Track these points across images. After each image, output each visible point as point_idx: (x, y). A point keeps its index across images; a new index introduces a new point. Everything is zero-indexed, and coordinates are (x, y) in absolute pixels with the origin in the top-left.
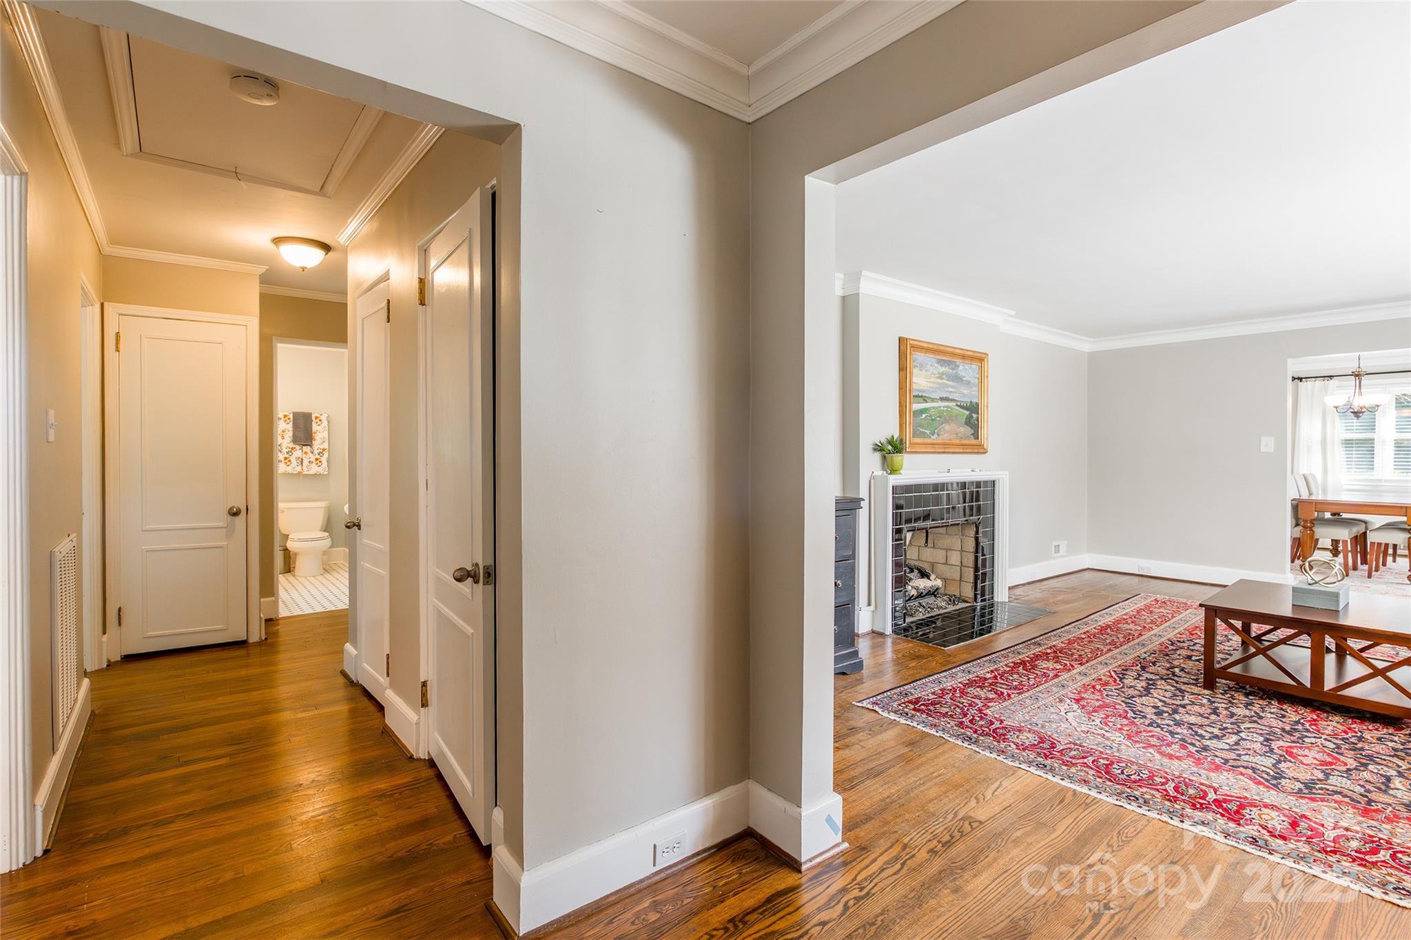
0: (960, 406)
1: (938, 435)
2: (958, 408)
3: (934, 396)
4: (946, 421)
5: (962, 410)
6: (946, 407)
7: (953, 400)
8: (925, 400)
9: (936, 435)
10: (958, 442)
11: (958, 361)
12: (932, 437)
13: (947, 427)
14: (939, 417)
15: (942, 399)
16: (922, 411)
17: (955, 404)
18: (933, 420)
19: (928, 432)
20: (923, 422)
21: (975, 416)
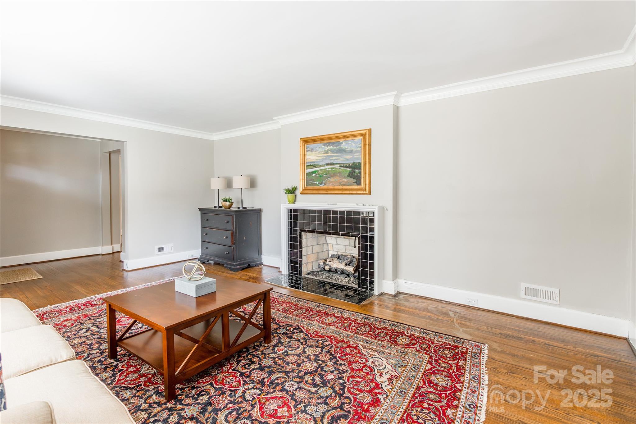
0: (343, 167)
1: (325, 184)
2: (340, 168)
3: (321, 164)
4: (332, 176)
5: (345, 169)
6: (330, 168)
7: (337, 164)
8: (314, 167)
9: (323, 184)
10: (341, 187)
11: (341, 140)
12: (320, 185)
13: (332, 179)
14: (325, 174)
15: (327, 164)
16: (313, 173)
17: (338, 166)
18: (321, 176)
19: (317, 183)
20: (313, 178)
21: (357, 171)
